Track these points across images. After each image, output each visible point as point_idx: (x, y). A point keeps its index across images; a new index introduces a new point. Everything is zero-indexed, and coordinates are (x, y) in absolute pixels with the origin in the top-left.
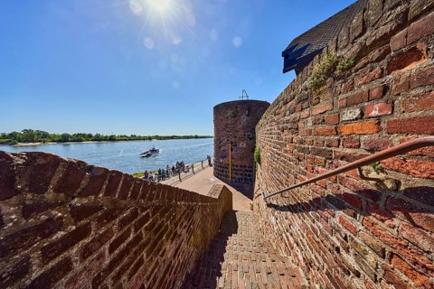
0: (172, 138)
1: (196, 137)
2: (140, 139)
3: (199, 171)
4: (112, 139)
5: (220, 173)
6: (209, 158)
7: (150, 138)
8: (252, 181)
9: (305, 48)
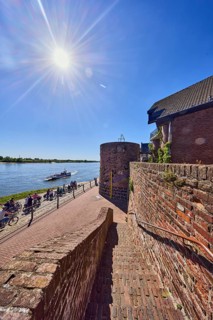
0: (67, 161)
1: (86, 161)
2: (42, 161)
3: (88, 189)
4: (19, 161)
5: (104, 192)
6: (95, 179)
7: (50, 161)
8: (127, 199)
9: (162, 111)
